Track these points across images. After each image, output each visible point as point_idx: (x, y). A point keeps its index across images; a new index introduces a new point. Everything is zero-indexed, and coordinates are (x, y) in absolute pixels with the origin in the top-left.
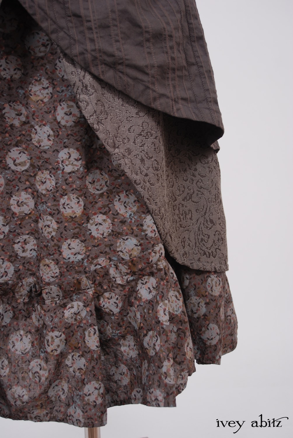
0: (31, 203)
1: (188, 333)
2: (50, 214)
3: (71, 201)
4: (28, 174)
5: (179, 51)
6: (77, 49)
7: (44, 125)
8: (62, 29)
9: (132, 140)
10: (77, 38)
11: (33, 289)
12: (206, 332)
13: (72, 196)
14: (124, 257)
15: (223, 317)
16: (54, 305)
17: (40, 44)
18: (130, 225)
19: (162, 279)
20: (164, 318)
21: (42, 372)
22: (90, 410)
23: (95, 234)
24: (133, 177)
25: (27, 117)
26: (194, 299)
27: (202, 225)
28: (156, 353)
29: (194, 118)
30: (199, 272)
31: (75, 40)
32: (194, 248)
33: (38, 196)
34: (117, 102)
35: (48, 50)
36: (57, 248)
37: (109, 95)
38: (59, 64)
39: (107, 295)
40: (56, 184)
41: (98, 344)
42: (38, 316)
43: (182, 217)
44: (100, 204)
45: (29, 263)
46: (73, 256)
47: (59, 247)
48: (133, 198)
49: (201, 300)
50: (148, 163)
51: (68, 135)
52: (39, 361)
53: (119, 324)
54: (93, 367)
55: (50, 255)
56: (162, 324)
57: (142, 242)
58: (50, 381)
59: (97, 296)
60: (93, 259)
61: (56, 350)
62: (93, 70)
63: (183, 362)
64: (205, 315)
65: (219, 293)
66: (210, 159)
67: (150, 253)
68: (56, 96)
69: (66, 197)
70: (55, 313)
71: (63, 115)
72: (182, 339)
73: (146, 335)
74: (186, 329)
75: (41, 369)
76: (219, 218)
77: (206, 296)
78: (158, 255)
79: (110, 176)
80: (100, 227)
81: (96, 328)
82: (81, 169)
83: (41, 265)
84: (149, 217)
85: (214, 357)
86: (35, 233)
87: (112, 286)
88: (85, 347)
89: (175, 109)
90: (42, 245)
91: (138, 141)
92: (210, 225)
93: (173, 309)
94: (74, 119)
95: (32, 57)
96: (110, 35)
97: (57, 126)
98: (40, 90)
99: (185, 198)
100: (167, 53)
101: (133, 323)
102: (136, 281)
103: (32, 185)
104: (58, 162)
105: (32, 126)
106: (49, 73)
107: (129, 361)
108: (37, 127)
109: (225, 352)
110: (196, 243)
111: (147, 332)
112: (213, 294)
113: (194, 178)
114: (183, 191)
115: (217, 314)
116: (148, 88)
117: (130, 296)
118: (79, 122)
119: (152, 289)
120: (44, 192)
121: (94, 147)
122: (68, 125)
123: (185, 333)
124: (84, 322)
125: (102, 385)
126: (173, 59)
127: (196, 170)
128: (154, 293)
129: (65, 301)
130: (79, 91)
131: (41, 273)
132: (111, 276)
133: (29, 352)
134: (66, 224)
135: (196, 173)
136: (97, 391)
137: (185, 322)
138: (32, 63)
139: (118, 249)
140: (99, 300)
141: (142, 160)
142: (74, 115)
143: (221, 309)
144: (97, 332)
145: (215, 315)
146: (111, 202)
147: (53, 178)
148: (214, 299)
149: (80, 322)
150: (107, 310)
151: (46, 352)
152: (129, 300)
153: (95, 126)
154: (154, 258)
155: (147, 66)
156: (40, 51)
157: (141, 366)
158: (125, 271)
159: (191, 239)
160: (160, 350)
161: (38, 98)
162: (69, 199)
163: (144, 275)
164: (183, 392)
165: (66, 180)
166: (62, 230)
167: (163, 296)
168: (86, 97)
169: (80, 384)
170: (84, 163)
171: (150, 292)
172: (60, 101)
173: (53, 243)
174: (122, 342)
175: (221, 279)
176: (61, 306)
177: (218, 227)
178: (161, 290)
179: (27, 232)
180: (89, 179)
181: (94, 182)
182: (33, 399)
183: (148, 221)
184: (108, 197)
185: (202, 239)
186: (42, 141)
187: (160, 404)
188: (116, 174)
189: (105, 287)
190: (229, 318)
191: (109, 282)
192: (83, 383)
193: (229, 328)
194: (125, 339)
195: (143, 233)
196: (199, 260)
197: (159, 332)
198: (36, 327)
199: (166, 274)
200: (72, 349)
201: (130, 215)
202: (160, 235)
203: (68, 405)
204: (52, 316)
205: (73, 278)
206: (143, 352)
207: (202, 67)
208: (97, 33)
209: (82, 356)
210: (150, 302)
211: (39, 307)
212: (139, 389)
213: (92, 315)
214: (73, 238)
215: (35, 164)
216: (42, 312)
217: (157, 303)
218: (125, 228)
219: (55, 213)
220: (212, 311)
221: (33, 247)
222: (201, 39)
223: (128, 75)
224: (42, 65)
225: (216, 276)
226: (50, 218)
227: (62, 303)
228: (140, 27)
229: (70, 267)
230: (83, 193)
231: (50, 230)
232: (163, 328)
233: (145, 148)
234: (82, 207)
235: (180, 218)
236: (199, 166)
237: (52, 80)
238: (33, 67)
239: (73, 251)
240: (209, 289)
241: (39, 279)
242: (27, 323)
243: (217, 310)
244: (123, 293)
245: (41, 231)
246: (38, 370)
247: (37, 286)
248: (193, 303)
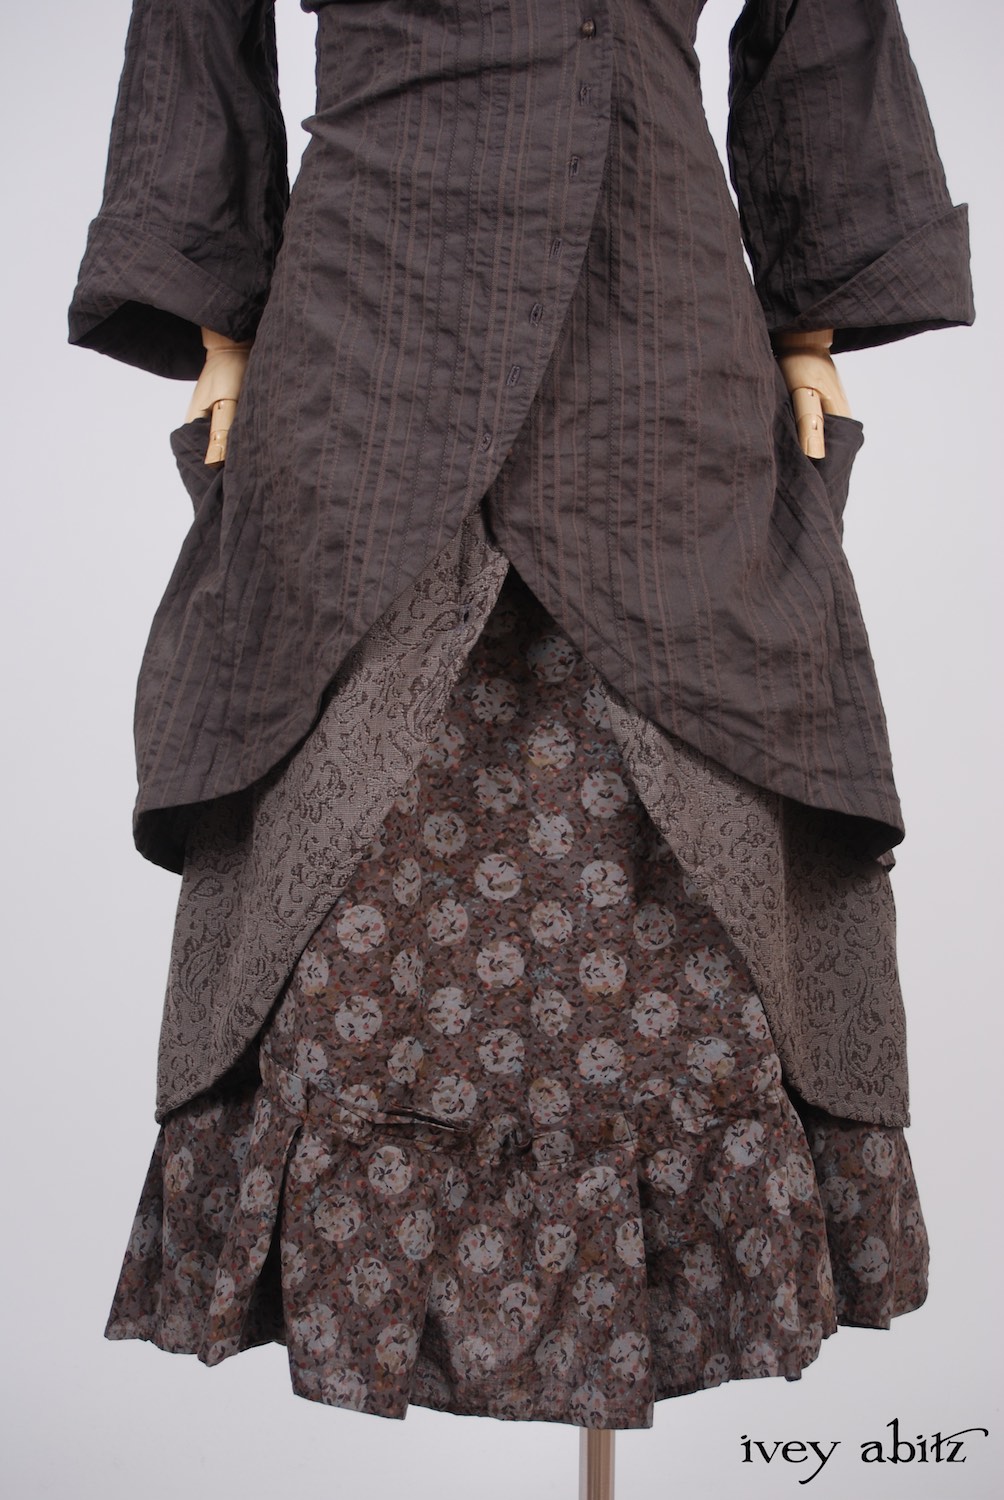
0: (518, 965)
1: (824, 1245)
2: (559, 988)
3: (604, 963)
4: (514, 906)
5: (821, 680)
6: (633, 681)
7: (556, 814)
8: (608, 642)
9: (727, 850)
10: (634, 661)
11: (512, 1140)
12: (861, 1255)
13: (604, 953)
14: (700, 1079)
15: (896, 1227)
16: (556, 1171)
17: (557, 659)
18: (716, 1016)
19: (776, 1125)
20: (779, 1202)
21: (526, 1309)
22: (622, 1392)
23: (644, 1030)
24: (729, 920)
25: (522, 797)
26: (836, 1182)
27: (855, 1024)
28: (763, 1271)
29: (847, 809)
30: (848, 1124)
31: (631, 664)
32: (838, 1070)
33: (534, 952)
34: (703, 776)
35: (570, 671)
36: (568, 1055)
37: (687, 764)
38: (590, 699)
39: (662, 1155)
40: (574, 928)
41: (642, 1256)
42: (520, 1196)
43: (813, 1005)
44: (656, 972)
45: (506, 1085)
46: (600, 1072)
47: (574, 1054)
48: (722, 961)
49: (850, 1184)
50: (756, 893)
51: (603, 836)
52: (521, 1286)
53: (684, 1217)
54: (631, 1303)
55: (554, 1069)
56: (776, 1213)
57: (738, 1048)
58: (542, 1329)
59: (643, 1158)
60: (638, 1080)
61: (559, 1264)
62: (662, 719)
63: (814, 1302)
64: (858, 1218)
65: (889, 1173)
66: (874, 884)
67: (753, 1072)
68: (581, 759)
69: (593, 955)
70: (558, 1188)
71: (595, 797)
72: (811, 1253)
73: (741, 1237)
74: (821, 1234)
75: (524, 1303)
76: (892, 1011)
77: (861, 1176)
78: (769, 1076)
79: (680, 916)
80: (656, 1017)
81: (639, 1221)
82: (626, 902)
83: (532, 1089)
84: (754, 1000)
85: (877, 1311)
86: (523, 1025)
87: (676, 1136)
88: (615, 1261)
89: (810, 790)
90: (536, 1049)
91: (738, 850)
92: (873, 1024)
93: (796, 1191)
94: (616, 805)
95: (539, 684)
96: (696, 656)
97: (582, 819)
98: (551, 746)
99: (822, 965)
100: (798, 686)
101: (714, 1217)
102: (722, 1128)
103: (522, 930)
104: (579, 886)
105: (532, 815)
106: (570, 715)
107: (701, 1299)
108: (540, 817)
109: (901, 1310)
110: (841, 1062)
111: (744, 1232)
112: (877, 1172)
113: (840, 924)
114: (818, 951)
115: (884, 1217)
116: (762, 752)
117: (708, 1160)
118: (626, 811)
119: (754, 1144)
120: (547, 944)
121: (651, 859)
122: (605, 815)
123: (817, 1243)
124: (615, 1208)
125: (647, 1342)
126: (809, 696)
127: (844, 906)
128: (759, 1152)
129: (579, 1164)
130: (635, 756)
131: (531, 1106)
132: (674, 1117)
133: (497, 1270)
134: (590, 1008)
135: (845, 913)
136: (636, 1354)
137: (819, 1221)
138: (538, 694)
139: (689, 1063)
140: (645, 1166)
141: (745, 889)
142: (618, 798)
143: (893, 1208)
144: (641, 1231)
145: (880, 1218)
146: (679, 967)
147: (569, 916)
148: (877, 1184)
149: (608, 1209)
150: (662, 1187)
151: (538, 1267)
152: (706, 1167)
153: (663, 824)
154: (761, 1081)
155: (761, 713)
156: (555, 673)
157: (726, 1307)
158: (703, 1105)
159: (832, 1052)
160: (771, 1263)
161: (546, 762)
162: (599, 958)
163: (739, 1117)
164: (812, 1365)
165: (596, 921)
166: (581, 1019)
167: (777, 1159)
168: (649, 769)
169: (602, 1339)
170: (631, 889)
171: (751, 1151)
172: (590, 770)
173: (561, 1046)
174: (687, 1257)
175: (893, 1143)
176: (570, 1174)
177: (889, 1030)
178: (773, 1146)
179: (506, 1023)
180: (639, 921)
181: (648, 926)
182: (507, 1365)
183: (752, 1007)
184: (673, 958)
185: (855, 1054)
186: (550, 844)
187: (771, 1370)
188: (691, 913)
189: (660, 1139)
190: (910, 1231)
191: (670, 1128)
192: (608, 1335)
193: (910, 1255)
194: (693, 1252)
195: (741, 1032)
196: (847, 1097)
197: (770, 1228)
198: (514, 1218)
199: (783, 1115)
200: (587, 1264)
201: (717, 994)
202: (773, 1036)
203: (574, 1386)
204: (551, 1195)
205: (598, 1118)
206: (731, 1276)
207: (864, 708)
208: (672, 651)
209: (609, 1279)
210: (751, 1171)
211: (524, 1176)
212: (719, 1356)
213: (631, 1195)
214: (602, 1036)
215: (533, 889)
216: (532, 1184)
217: (767, 1171)
218: (705, 1020)
219: (569, 986)
220: (873, 1210)
221: (516, 1054)
222: (863, 653)
223: (725, 730)
224: (557, 699)
225: (882, 1134)
226: (557, 994)
227: (571, 1169)
228: (751, 640)
229: (592, 1094)
230: (626, 947)
231: (558, 1018)
232: (776, 1221)
233: (752, 864)
234: (624, 976)
235: (809, 1007)
236: (851, 899)
237: (575, 729)
238: (539, 702)
239: (601, 1062)
240: (868, 1162)
241: (526, 1121)
242: (494, 1210)
243: (884, 1209)
244: (696, 1152)
245: (535, 1022)
246: (518, 1305)
247: (519, 1135)
248: (833, 1192)
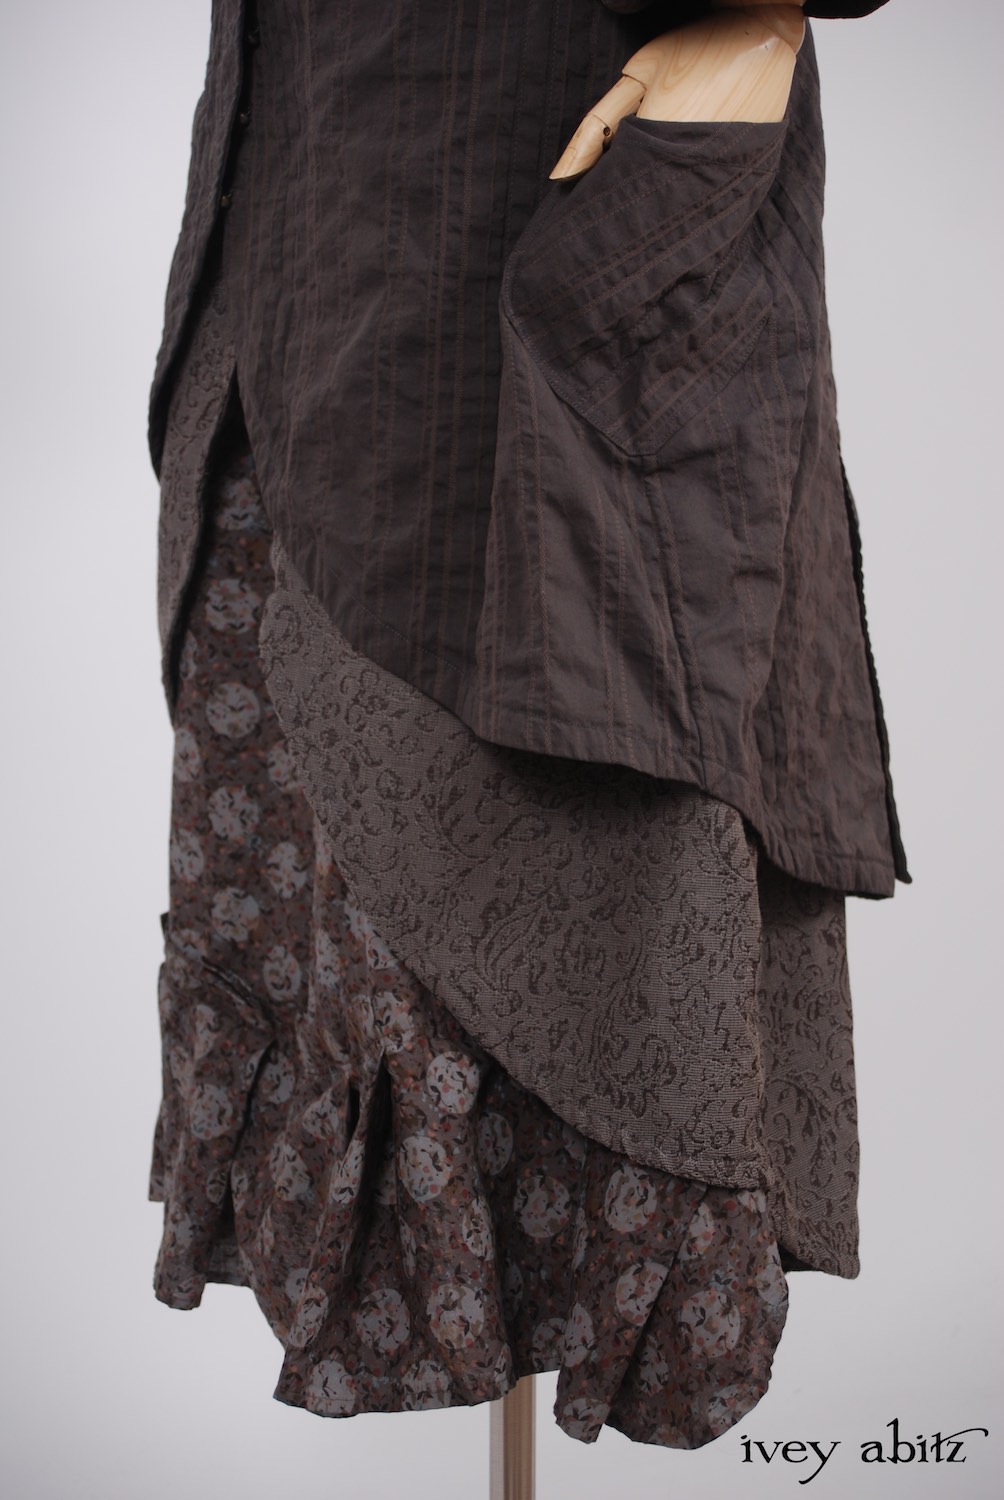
9: (343, 712)
32: (585, 1060)
43: (572, 961)
65: (631, 1229)
91: (352, 714)
92: (639, 1011)
99: (600, 910)
110: (592, 1051)
114: (600, 890)
115: (602, 1285)
141: (354, 766)
159: (584, 1035)
177: (662, 1027)
185: (605, 1045)
196: (583, 1101)
233: (365, 735)
240: (607, 1201)
243: (607, 1274)
